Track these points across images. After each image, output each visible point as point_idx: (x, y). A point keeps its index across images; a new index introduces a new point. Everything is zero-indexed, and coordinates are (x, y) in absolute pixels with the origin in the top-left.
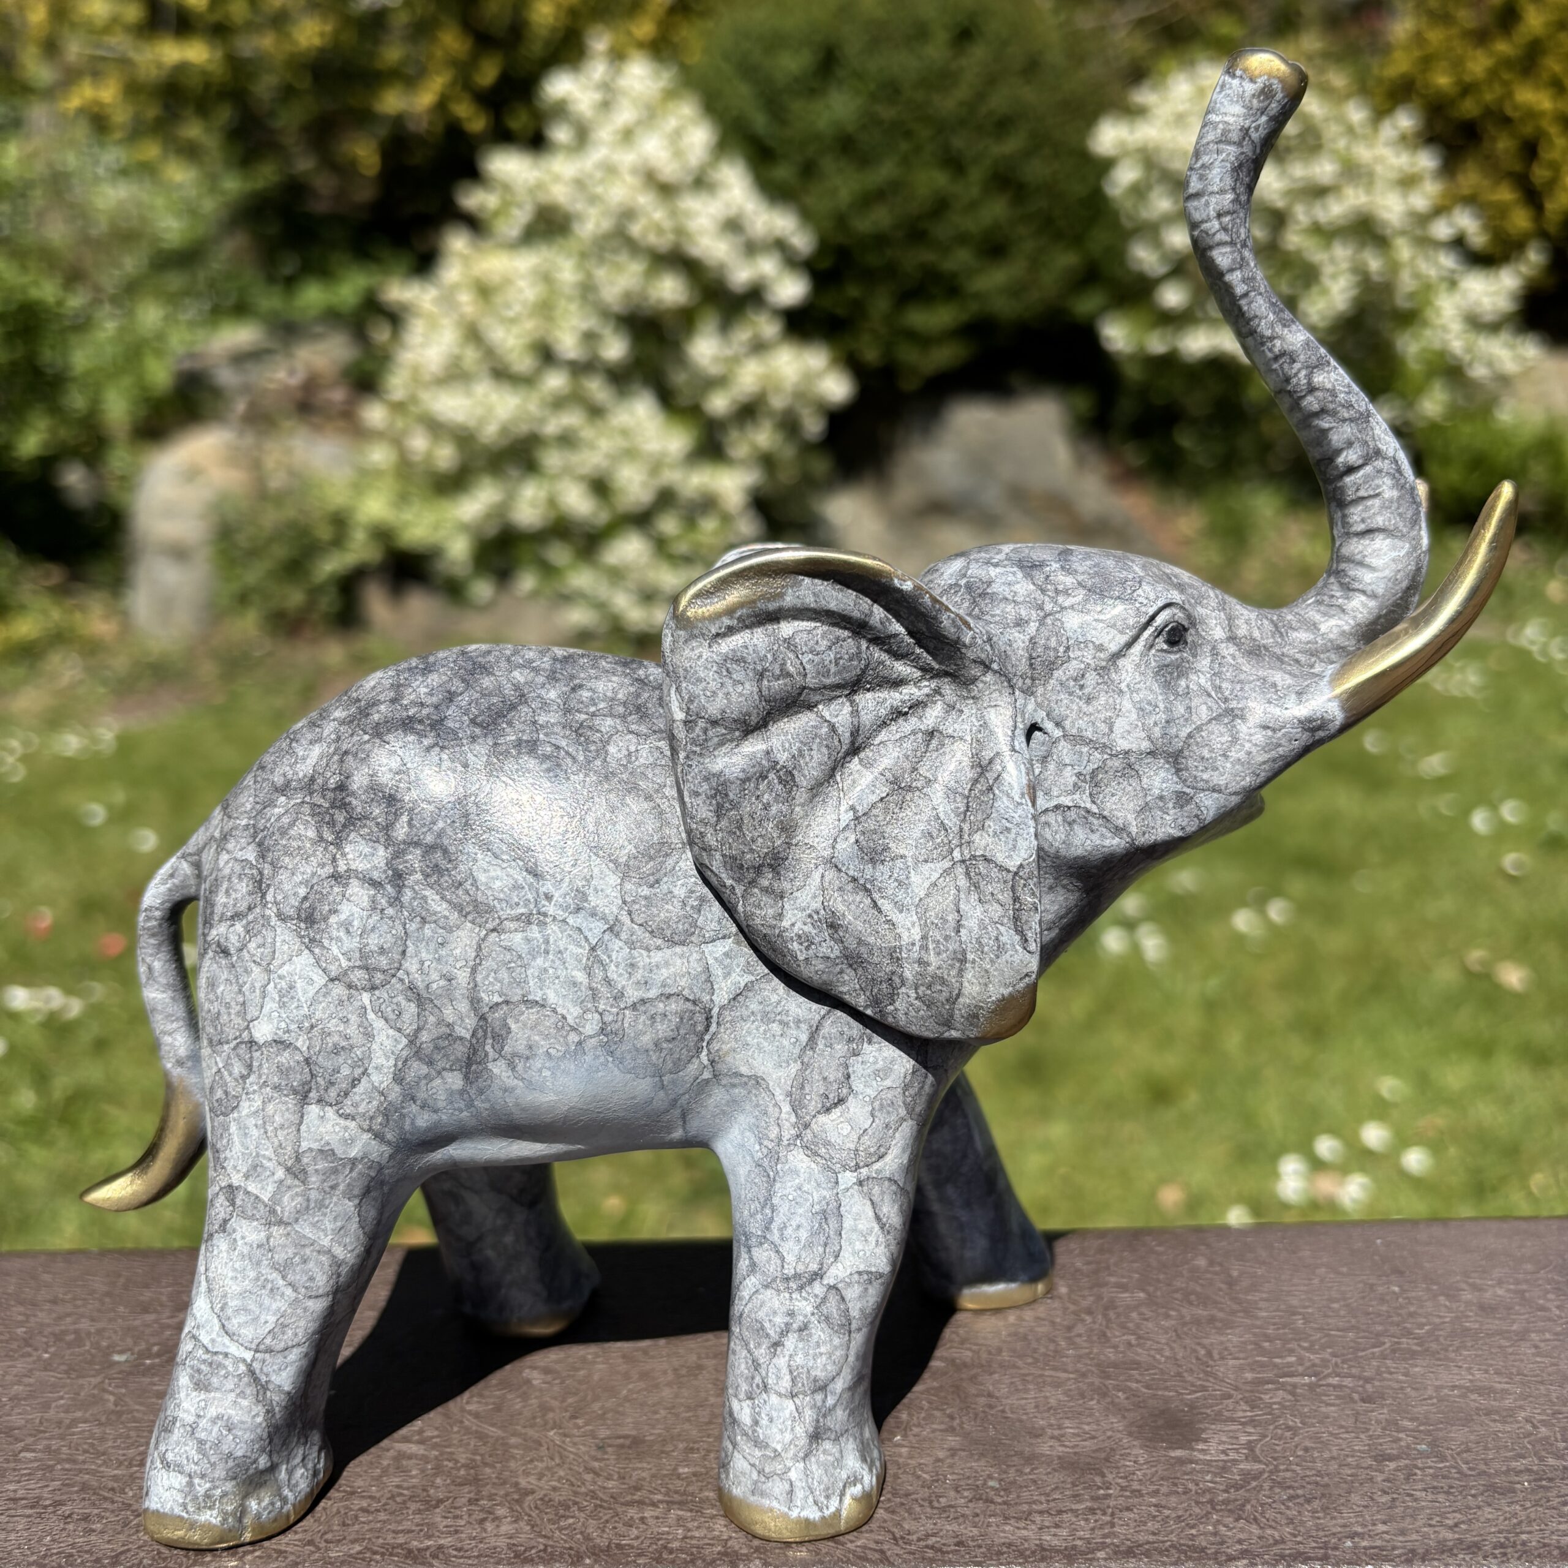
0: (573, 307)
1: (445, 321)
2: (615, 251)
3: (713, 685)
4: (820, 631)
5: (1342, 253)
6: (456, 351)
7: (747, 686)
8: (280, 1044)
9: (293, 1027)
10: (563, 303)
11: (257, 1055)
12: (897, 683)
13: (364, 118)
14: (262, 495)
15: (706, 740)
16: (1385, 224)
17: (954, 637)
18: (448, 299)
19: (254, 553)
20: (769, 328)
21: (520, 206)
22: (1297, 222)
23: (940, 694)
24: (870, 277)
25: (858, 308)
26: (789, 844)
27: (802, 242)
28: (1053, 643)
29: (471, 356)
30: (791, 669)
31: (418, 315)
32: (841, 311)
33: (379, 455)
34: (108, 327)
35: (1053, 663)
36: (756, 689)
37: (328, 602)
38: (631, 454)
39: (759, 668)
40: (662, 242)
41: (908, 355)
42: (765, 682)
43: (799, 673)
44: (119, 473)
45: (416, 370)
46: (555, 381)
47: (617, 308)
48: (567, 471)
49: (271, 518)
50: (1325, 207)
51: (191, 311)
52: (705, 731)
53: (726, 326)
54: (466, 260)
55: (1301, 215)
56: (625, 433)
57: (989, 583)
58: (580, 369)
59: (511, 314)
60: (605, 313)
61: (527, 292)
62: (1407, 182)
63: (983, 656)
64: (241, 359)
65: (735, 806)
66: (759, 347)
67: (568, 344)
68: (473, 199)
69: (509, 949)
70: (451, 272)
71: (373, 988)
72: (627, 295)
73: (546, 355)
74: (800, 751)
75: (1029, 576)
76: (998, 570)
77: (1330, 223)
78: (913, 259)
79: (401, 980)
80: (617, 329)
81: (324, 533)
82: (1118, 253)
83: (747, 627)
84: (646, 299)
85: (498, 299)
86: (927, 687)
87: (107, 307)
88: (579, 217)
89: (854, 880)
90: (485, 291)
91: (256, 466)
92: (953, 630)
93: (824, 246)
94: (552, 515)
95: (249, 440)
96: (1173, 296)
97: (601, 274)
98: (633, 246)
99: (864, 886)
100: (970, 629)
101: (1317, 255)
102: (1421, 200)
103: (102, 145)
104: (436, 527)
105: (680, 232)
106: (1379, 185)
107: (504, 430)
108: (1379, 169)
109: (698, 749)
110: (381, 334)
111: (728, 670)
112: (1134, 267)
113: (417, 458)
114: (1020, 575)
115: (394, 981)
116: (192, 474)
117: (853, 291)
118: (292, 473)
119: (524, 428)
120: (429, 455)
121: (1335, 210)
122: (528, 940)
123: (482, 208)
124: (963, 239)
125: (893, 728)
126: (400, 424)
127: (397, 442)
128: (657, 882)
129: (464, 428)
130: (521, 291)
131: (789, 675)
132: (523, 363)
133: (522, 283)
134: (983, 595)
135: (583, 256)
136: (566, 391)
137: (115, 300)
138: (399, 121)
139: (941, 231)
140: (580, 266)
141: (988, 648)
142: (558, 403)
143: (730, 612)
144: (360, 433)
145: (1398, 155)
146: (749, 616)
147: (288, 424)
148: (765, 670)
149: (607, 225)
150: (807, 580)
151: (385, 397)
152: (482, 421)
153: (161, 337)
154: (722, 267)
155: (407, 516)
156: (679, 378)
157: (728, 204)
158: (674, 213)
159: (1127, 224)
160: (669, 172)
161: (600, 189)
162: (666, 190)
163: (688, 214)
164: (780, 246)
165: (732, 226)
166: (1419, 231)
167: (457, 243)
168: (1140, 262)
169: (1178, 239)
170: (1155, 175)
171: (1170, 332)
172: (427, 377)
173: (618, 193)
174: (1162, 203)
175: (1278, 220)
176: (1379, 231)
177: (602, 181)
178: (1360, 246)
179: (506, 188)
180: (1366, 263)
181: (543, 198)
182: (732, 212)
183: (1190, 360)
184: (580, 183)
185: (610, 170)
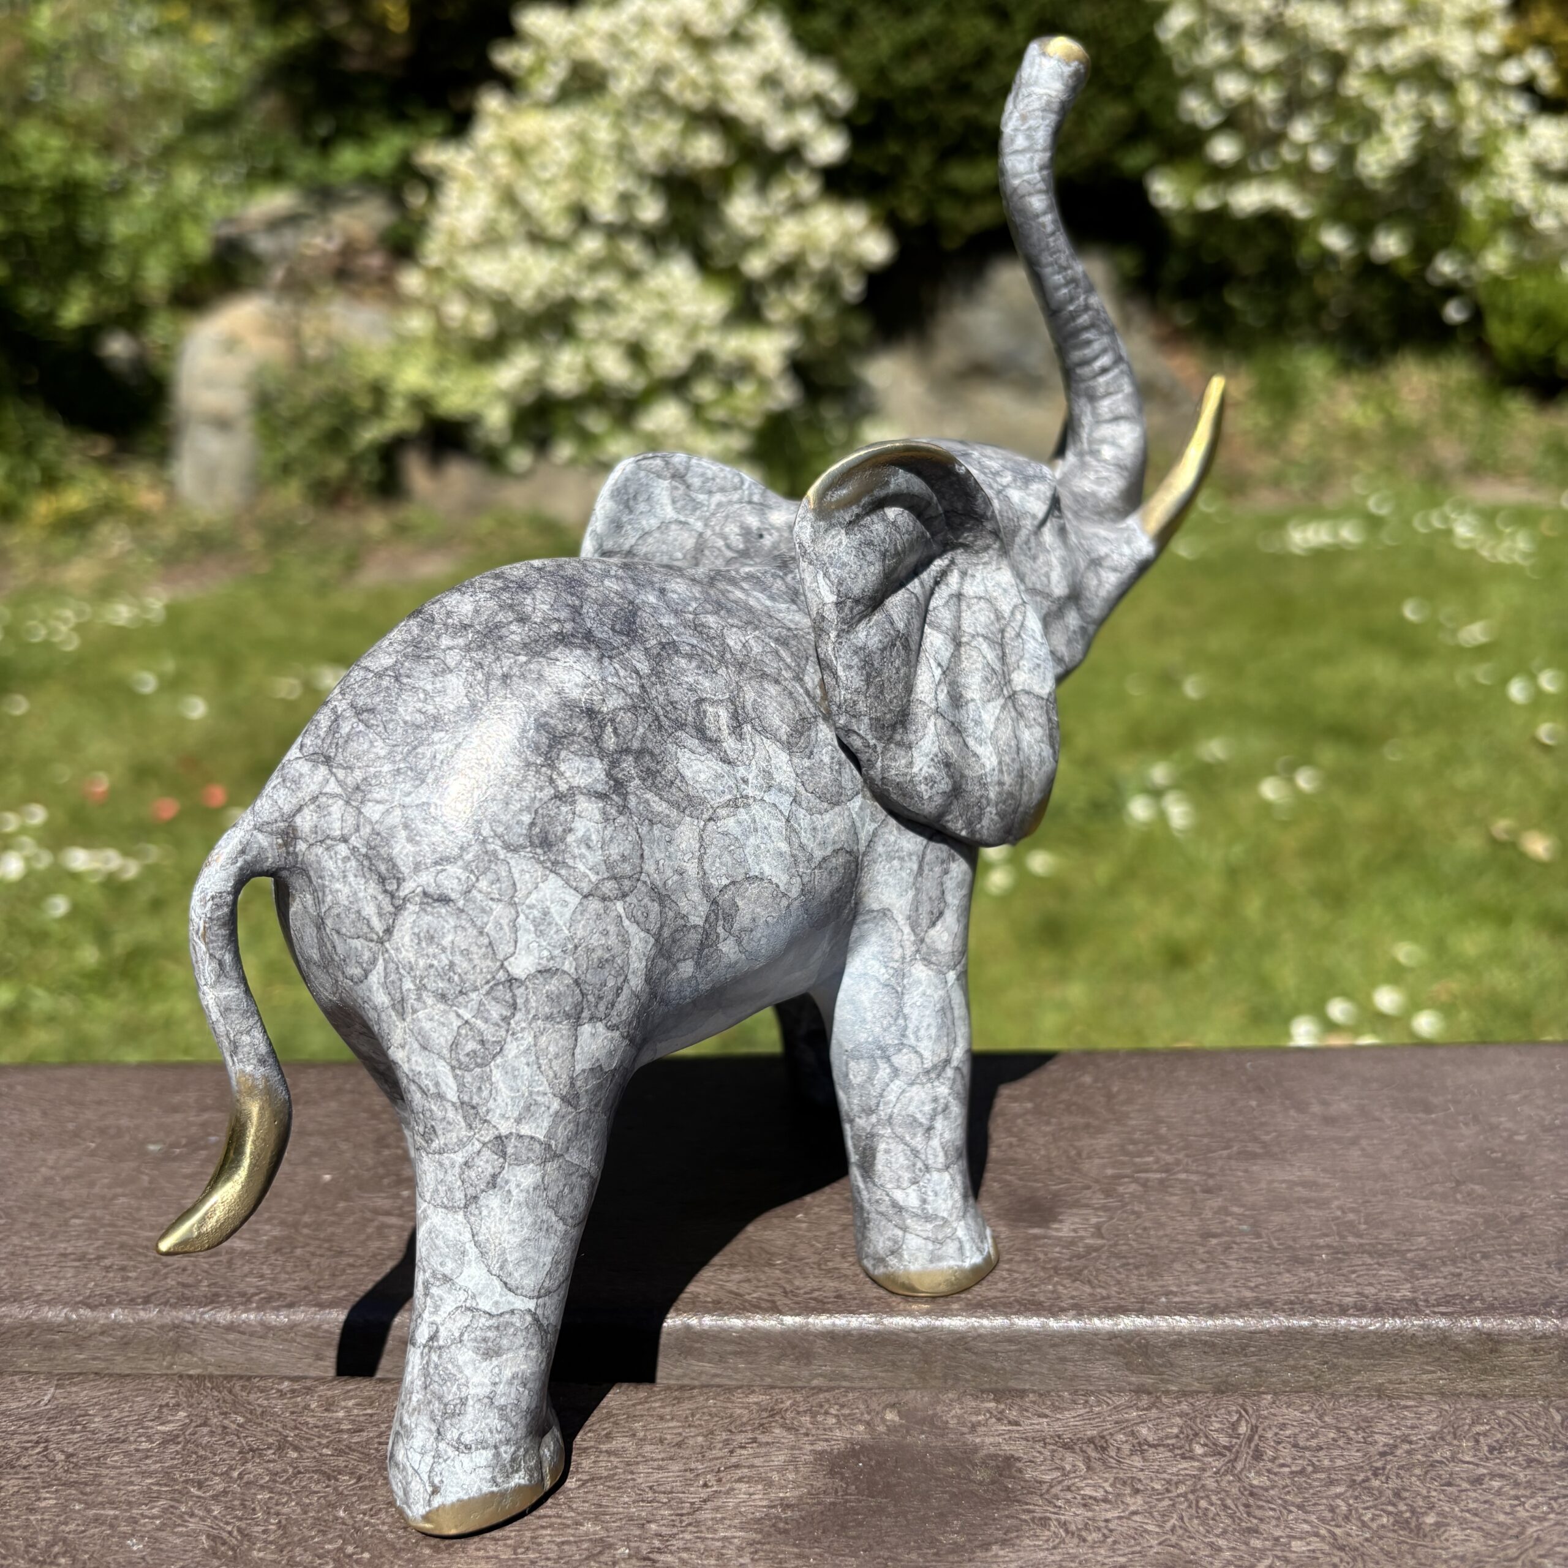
0: (609, 168)
1: (480, 184)
2: (652, 109)
4: (906, 515)
5: (1406, 97)
6: (492, 214)
7: (877, 565)
8: (546, 972)
9: (556, 952)
10: (598, 164)
11: (520, 991)
14: (301, 363)
15: (852, 618)
16: (1452, 67)
18: (482, 163)
19: (295, 422)
20: (807, 187)
21: (555, 64)
22: (1358, 65)
24: (910, 133)
25: (899, 165)
26: (909, 702)
27: (841, 97)
29: (507, 220)
30: (899, 549)
31: (453, 178)
32: (882, 169)
33: (417, 323)
34: (146, 192)
36: (881, 568)
37: (369, 472)
38: (667, 317)
39: (882, 549)
40: (697, 100)
41: (950, 212)
43: (903, 552)
44: (161, 342)
45: (452, 234)
46: (591, 244)
47: (653, 168)
48: (602, 336)
49: (312, 388)
50: (1389, 50)
51: (227, 177)
53: (763, 187)
54: (500, 120)
55: (1363, 57)
56: (662, 296)
58: (616, 231)
59: (547, 175)
60: (641, 175)
61: (564, 153)
62: (1476, 22)
64: (277, 224)
66: (797, 207)
67: (604, 208)
68: (506, 57)
70: (485, 134)
71: (624, 896)
72: (664, 155)
73: (582, 217)
77: (1394, 66)
78: (955, 114)
79: (645, 883)
80: (653, 190)
81: (364, 402)
82: (1170, 105)
84: (683, 158)
85: (534, 161)
87: (145, 172)
88: (616, 74)
90: (519, 153)
91: (294, 335)
93: (863, 102)
94: (589, 380)
95: (287, 307)
96: (1224, 149)
97: (637, 133)
98: (668, 105)
101: (1377, 100)
102: (1491, 42)
104: (475, 395)
105: (717, 88)
106: (1445, 29)
107: (540, 295)
108: (1448, 9)
109: (846, 627)
110: (417, 199)
111: (863, 553)
112: (1185, 118)
113: (454, 325)
115: (639, 884)
116: (231, 344)
117: (894, 148)
118: (331, 342)
119: (560, 293)
120: (466, 322)
121: (1399, 52)
122: (740, 823)
123: (516, 65)
126: (437, 290)
127: (435, 309)
128: (811, 753)
129: (500, 293)
130: (556, 151)
131: (898, 554)
132: (559, 227)
133: (557, 144)
135: (619, 115)
136: (603, 254)
137: (152, 164)
140: (616, 125)
142: (594, 267)
143: (857, 501)
144: (397, 300)
146: (869, 504)
147: (325, 290)
148: (886, 551)
149: (642, 82)
150: (900, 470)
151: (422, 262)
152: (519, 286)
153: (198, 201)
154: (759, 125)
155: (445, 383)
156: (715, 239)
157: (766, 59)
158: (711, 69)
159: (1179, 71)
160: (705, 24)
161: (635, 45)
162: (701, 45)
163: (725, 69)
164: (819, 102)
165: (770, 81)
166: (1487, 74)
167: (492, 102)
168: (1191, 112)
169: (1231, 87)
170: (1209, 20)
171: (1220, 187)
172: (464, 242)
173: (653, 49)
174: (1216, 49)
175: (1338, 64)
176: (1446, 74)
177: (637, 36)
178: (1424, 91)
179: (538, 43)
180: (1430, 110)
181: (578, 53)
182: (769, 67)
183: (1241, 215)
184: (614, 39)
185: (645, 24)
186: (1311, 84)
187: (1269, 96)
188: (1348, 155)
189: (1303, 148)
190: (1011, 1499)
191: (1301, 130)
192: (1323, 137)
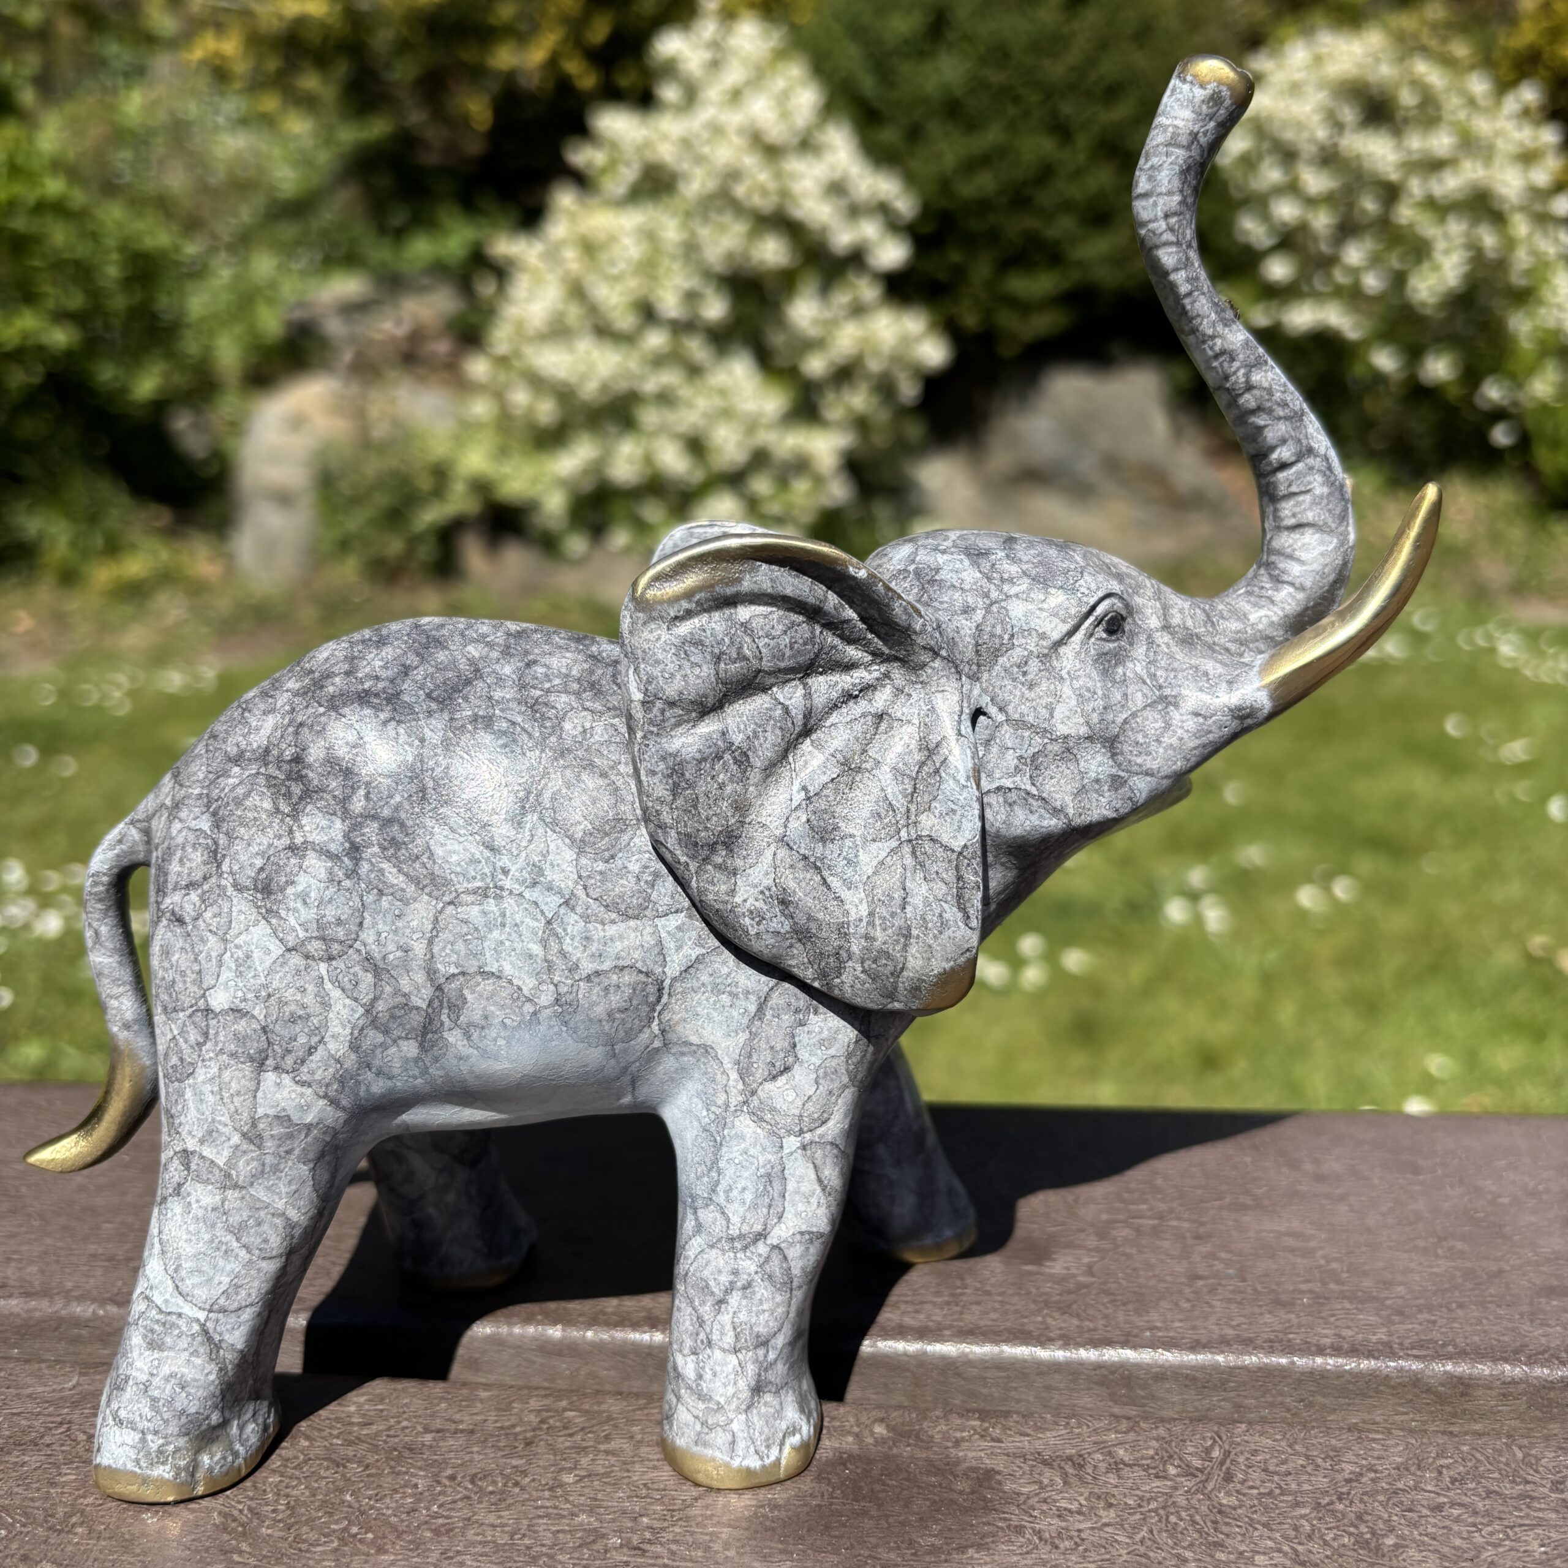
0: (676, 266)
1: (550, 277)
2: (720, 211)
3: (671, 667)
4: (775, 616)
5: (1456, 227)
6: (560, 307)
7: (705, 668)
8: (237, 1012)
9: (250, 996)
10: (666, 262)
11: (213, 1022)
12: (849, 667)
13: (477, 73)
14: (366, 444)
15: (663, 721)
16: (1503, 199)
17: (905, 624)
18: (552, 255)
19: (355, 501)
20: (868, 291)
21: (628, 164)
22: (1411, 196)
23: (889, 678)
24: (971, 242)
25: (960, 273)
26: (742, 823)
27: (905, 205)
28: (998, 630)
29: (574, 312)
30: (748, 653)
31: (525, 269)
32: (942, 276)
33: (481, 408)
34: (223, 274)
35: (998, 650)
36: (712, 672)
37: (426, 552)
38: (727, 413)
39: (717, 651)
40: (765, 204)
41: (1007, 320)
42: (722, 665)
43: (755, 657)
44: (229, 418)
45: (519, 325)
46: (656, 340)
47: (719, 268)
48: (663, 429)
49: (373, 467)
50: (1440, 181)
51: (303, 261)
52: (663, 712)
53: (826, 289)
54: (572, 217)
55: (1416, 187)
56: (723, 392)
57: (937, 570)
58: (681, 328)
59: (615, 271)
60: (708, 274)
61: (631, 249)
62: (1528, 158)
63: (932, 643)
64: (352, 309)
65: (691, 785)
66: (858, 310)
67: (670, 304)
68: (582, 156)
69: (466, 922)
70: (558, 228)
71: (331, 958)
72: (730, 256)
73: (648, 313)
74: (755, 732)
75: (975, 564)
76: (945, 557)
77: (1446, 197)
78: (1016, 226)
79: (358, 951)
80: (718, 289)
81: (424, 483)
82: (1225, 225)
83: (705, 611)
84: (748, 259)
85: (604, 257)
86: (877, 670)
87: (223, 255)
88: (686, 177)
89: (805, 858)
90: (589, 248)
91: (360, 415)
92: (904, 617)
93: (927, 211)
94: (648, 472)
95: (354, 389)
96: (1278, 270)
97: (704, 233)
98: (737, 208)
99: (814, 863)
100: (921, 616)
101: (1427, 227)
102: (1541, 176)
103: (222, 94)
104: (535, 481)
105: (784, 194)
106: (1497, 162)
107: (604, 387)
108: (1500, 144)
109: (655, 729)
110: (486, 288)
111: (686, 653)
112: (1241, 239)
113: (518, 412)
114: (967, 562)
115: (351, 951)
116: (297, 422)
117: (955, 256)
118: (396, 423)
119: (623, 386)
120: (530, 410)
121: (1450, 184)
122: (485, 913)
123: (589, 165)
124: (1067, 206)
125: (844, 710)
126: (502, 377)
127: (499, 395)
128: (613, 857)
129: (565, 384)
130: (626, 248)
131: (745, 658)
132: (625, 321)
133: (626, 241)
134: (932, 581)
135: (688, 215)
136: (667, 349)
137: (231, 248)
138: (510, 78)
139: (1045, 198)
140: (684, 226)
141: (937, 635)
142: (659, 361)
143: (688, 595)
144: (462, 385)
145: (1520, 128)
146: (707, 600)
147: (392, 374)
148: (722, 653)
149: (711, 185)
150: (764, 566)
151: (489, 350)
152: (584, 378)
153: (273, 285)
154: (824, 230)
155: (506, 469)
156: (776, 340)
157: (833, 168)
158: (778, 175)
159: (1235, 194)
160: (775, 131)
161: (706, 150)
162: (771, 152)
163: (793, 176)
164: (883, 209)
165: (836, 189)
166: (1538, 207)
167: (564, 199)
168: (1247, 233)
169: (1286, 211)
170: (1266, 146)
171: (1274, 304)
172: (531, 332)
173: (724, 154)
174: (1272, 174)
175: (1391, 193)
176: (1496, 206)
177: (709, 141)
178: (1476, 221)
179: (614, 146)
180: (1480, 240)
181: (650, 156)
182: (837, 175)
183: (1294, 334)
184: (686, 143)
185: (717, 130)
186: (1364, 212)
187: (1322, 221)
188: (1399, 280)
189: (1355, 272)
190: (987, 1507)
191: (1354, 254)
192: (1375, 260)
